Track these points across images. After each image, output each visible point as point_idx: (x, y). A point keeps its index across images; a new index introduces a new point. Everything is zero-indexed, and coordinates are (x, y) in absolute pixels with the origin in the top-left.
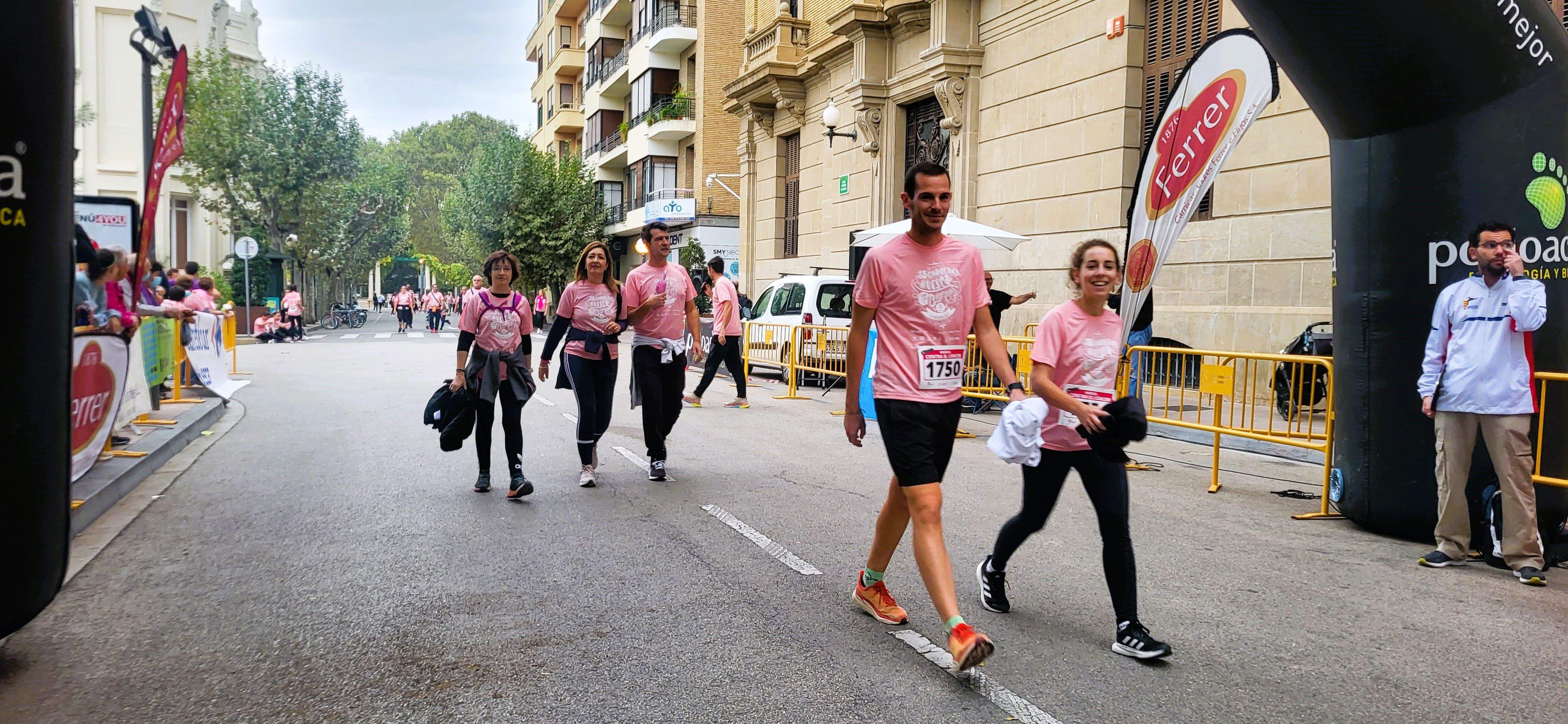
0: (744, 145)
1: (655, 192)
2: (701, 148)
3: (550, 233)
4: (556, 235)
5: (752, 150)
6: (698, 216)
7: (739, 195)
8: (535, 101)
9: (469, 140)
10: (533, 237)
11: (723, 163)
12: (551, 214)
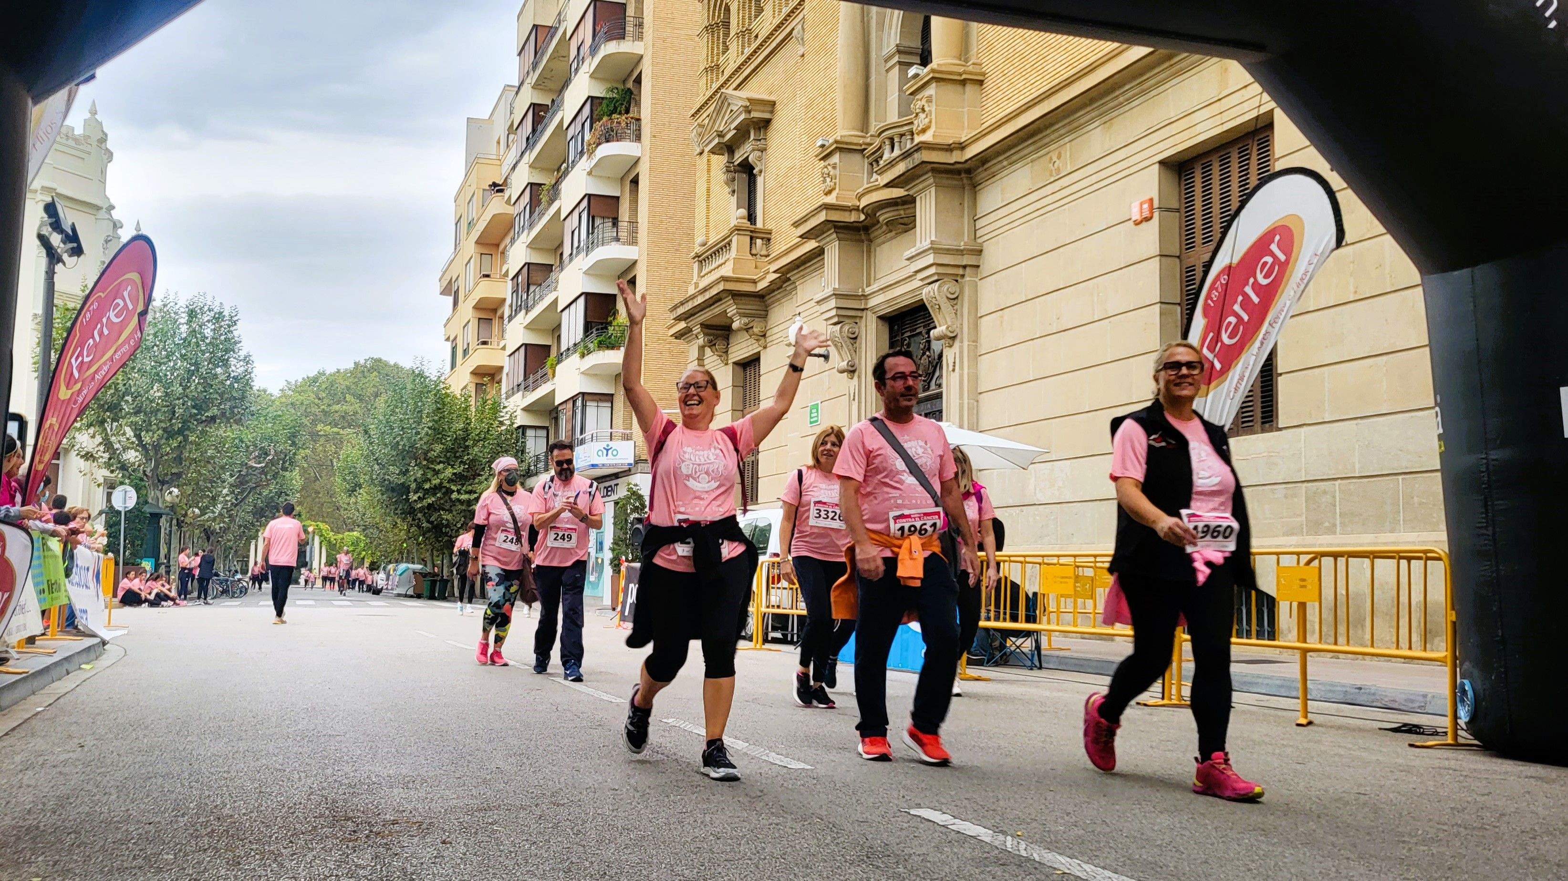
1: (587, 435)
3: (463, 485)
4: (470, 488)
6: (638, 460)
8: (448, 339)
10: (444, 490)
12: (465, 464)
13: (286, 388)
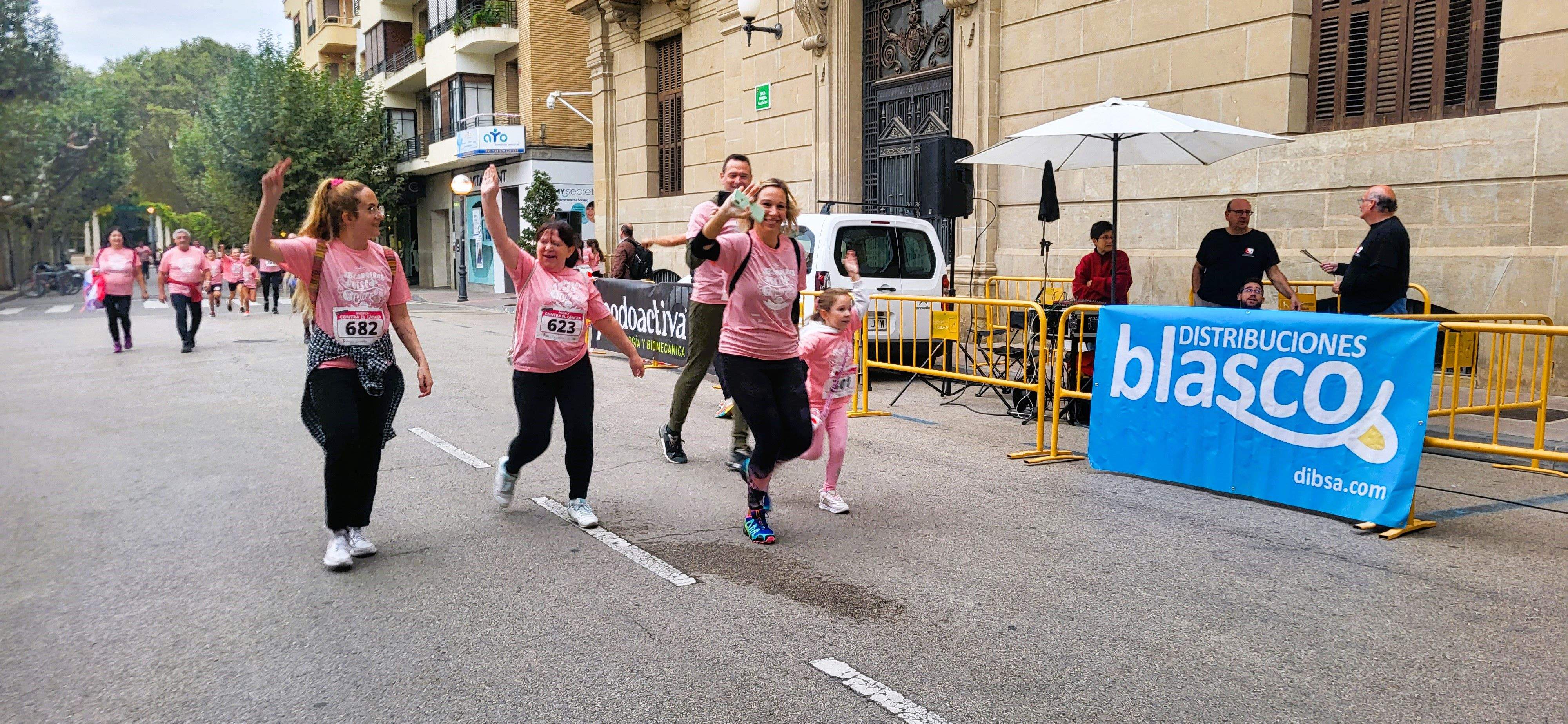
0: (598, 54)
1: (470, 118)
2: (528, 63)
5: (607, 60)
6: (529, 147)
7: (591, 118)
8: (289, 17)
9: (203, 71)
10: (307, 176)
11: (557, 82)
12: (329, 148)
13: (106, 66)
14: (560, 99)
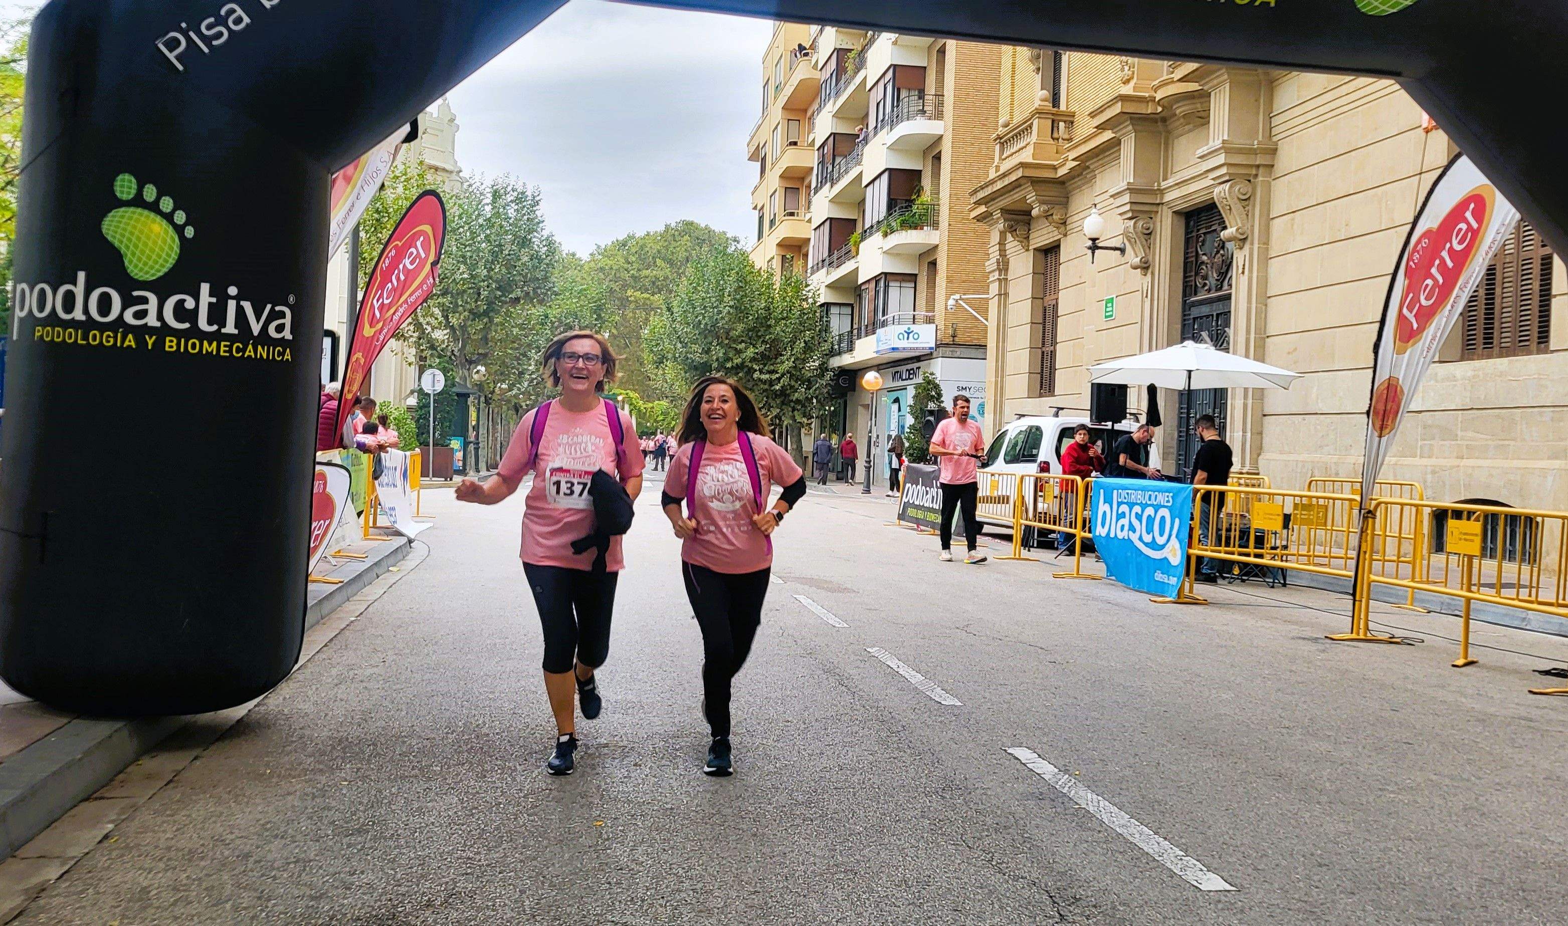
0: (995, 260)
1: (889, 316)
2: (945, 263)
3: (765, 365)
4: (772, 368)
5: (1003, 266)
6: (938, 345)
7: (987, 320)
8: (755, 208)
10: (746, 370)
11: (971, 282)
12: (767, 343)
14: (961, 302)
